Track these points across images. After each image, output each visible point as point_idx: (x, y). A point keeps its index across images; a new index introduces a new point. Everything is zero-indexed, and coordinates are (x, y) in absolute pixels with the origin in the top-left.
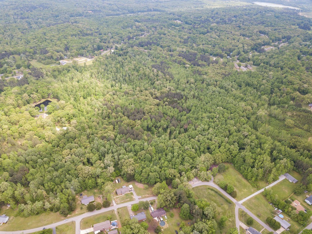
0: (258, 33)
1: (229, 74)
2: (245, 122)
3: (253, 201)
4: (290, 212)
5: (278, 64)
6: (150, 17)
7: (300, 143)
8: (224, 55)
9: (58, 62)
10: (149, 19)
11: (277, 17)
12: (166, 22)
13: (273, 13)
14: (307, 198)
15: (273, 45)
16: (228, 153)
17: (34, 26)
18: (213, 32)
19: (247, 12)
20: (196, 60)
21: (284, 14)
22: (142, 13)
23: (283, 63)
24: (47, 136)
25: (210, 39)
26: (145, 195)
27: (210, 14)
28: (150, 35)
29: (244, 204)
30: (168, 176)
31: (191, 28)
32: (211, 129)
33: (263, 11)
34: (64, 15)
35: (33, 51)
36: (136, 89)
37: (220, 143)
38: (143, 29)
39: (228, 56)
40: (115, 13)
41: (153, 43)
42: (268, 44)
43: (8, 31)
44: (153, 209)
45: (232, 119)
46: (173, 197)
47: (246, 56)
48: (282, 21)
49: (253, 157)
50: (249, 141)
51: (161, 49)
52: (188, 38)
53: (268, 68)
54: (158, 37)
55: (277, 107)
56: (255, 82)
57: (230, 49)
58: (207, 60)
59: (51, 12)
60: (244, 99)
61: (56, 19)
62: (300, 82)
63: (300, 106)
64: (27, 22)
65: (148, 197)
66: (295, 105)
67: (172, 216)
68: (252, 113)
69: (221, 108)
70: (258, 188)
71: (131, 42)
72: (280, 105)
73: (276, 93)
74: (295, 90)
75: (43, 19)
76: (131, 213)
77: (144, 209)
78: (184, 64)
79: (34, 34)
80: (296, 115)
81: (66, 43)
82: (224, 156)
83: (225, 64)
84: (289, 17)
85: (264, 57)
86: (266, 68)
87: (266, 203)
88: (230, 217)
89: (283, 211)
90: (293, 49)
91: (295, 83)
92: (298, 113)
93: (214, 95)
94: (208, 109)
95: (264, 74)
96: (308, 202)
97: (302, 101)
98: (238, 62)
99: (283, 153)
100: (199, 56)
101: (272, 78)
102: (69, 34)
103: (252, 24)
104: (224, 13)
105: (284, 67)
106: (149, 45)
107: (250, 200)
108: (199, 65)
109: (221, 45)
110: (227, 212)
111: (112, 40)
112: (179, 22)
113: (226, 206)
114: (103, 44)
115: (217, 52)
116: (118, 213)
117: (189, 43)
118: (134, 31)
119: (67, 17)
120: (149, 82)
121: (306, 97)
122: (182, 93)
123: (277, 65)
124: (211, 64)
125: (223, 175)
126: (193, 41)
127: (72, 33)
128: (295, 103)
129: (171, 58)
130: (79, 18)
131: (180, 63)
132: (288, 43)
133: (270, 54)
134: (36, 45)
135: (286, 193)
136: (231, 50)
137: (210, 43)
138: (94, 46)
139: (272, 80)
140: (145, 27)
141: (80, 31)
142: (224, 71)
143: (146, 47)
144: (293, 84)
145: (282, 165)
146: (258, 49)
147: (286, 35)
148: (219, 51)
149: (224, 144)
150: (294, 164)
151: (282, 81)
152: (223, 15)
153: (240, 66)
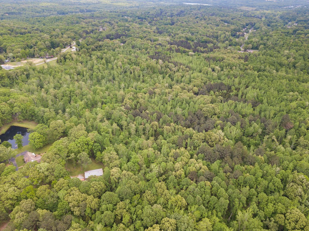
0: (221, 21)
78: (186, 52)
106: (121, 37)
108: (203, 52)
131: (179, 51)
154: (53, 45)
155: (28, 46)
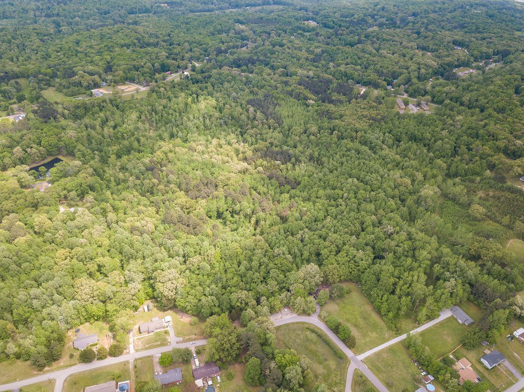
0: (451, 44)
1: (383, 118)
2: (394, 206)
3: (385, 355)
4: (448, 382)
5: (477, 101)
6: (263, 15)
7: (488, 250)
8: (381, 84)
9: (88, 92)
10: (261, 18)
11: (491, 16)
12: (290, 23)
13: (484, 9)
14: (485, 356)
15: (475, 67)
16: (352, 265)
17: (64, 28)
18: (369, 42)
19: (438, 6)
20: (329, 92)
21: (505, 10)
22: (252, 8)
23: (486, 100)
24: (37, 223)
25: (361, 54)
26: (190, 337)
27: (370, 10)
28: (256, 47)
29: (366, 361)
30: (235, 304)
31: (332, 35)
32: (329, 219)
33: (467, 5)
34: (119, 10)
35: (52, 72)
36: (210, 143)
37: (340, 246)
38: (246, 36)
39: (388, 85)
40: (206, 7)
41: (258, 60)
42: (466, 64)
43: (19, 37)
44: (197, 363)
45: (371, 201)
46: (234, 344)
47: (421, 87)
48: (498, 22)
49: (396, 274)
50: (393, 243)
51: (269, 71)
52: (323, 52)
53: (456, 109)
54: (269, 50)
55: (460, 181)
56: (428, 134)
57: (394, 72)
58: (348, 93)
59: (98, 6)
60: (401, 164)
61: (104, 18)
62: (511, 137)
63: (502, 180)
64: (54, 22)
65: (194, 340)
66: (495, 179)
67: (230, 377)
68: (411, 191)
69: (355, 180)
70: (398, 332)
71: (220, 58)
72: (466, 176)
73: (462, 155)
74: (498, 149)
75: (82, 17)
76: (158, 369)
77: (182, 363)
78: (306, 98)
79: (60, 43)
80: (494, 197)
81: (110, 59)
82: (344, 271)
83: (379, 100)
84: (512, 16)
85: (453, 88)
86: (452, 110)
87: (408, 360)
88: (336, 384)
89: (436, 379)
90: (510, 74)
91: (501, 137)
92: (498, 194)
93: (348, 156)
94: (331, 183)
95: (447, 120)
96: (486, 363)
97: (508, 171)
98: (406, 96)
99: (452, 268)
100: (335, 85)
101: (459, 127)
102: (118, 43)
103: (443, 28)
104: (395, 7)
105: (488, 108)
106: (250, 64)
107: (378, 354)
108: (331, 102)
109: (378, 66)
110: (333, 375)
111: (187, 55)
112: (312, 24)
113: (332, 364)
114: (170, 61)
115: (369, 77)
116: (135, 367)
117: (323, 62)
118: (229, 40)
119: (123, 15)
120: (236, 130)
121: (516, 164)
122: (291, 152)
123: (475, 104)
124: (354, 100)
125: (338, 304)
126: (332, 57)
127: (122, 42)
128: (493, 175)
129: (285, 88)
130: (143, 17)
131: (299, 96)
132: (504, 63)
133: (464, 84)
134: (60, 61)
135: (449, 342)
136: (396, 75)
137: (359, 61)
138: (155, 65)
139: (459, 131)
140: (251, 32)
141: (138, 39)
142: (373, 113)
143: (244, 68)
144: (497, 140)
145: (447, 290)
146: (446, 74)
147: (500, 48)
148: (373, 76)
149: (346, 247)
150: (470, 289)
151: (477, 134)
152: (392, 13)
153: (406, 103)
154: (164, 68)
155: (134, 67)
